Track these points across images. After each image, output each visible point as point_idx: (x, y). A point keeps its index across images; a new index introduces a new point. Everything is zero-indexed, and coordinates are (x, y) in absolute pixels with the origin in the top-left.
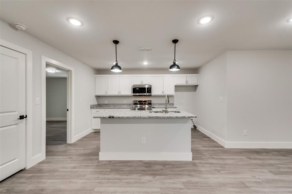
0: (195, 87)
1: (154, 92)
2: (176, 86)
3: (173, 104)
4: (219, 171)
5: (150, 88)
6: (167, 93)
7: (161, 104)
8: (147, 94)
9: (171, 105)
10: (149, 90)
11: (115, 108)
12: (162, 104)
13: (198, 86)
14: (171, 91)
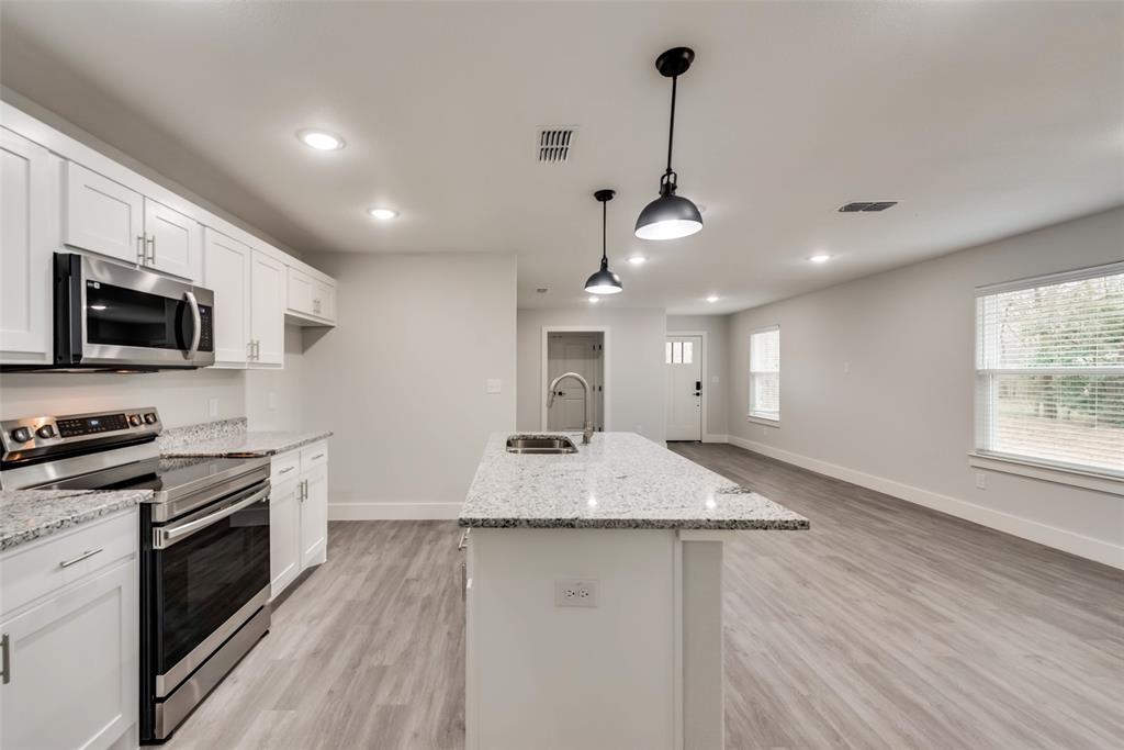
3: (243, 420)
9: (240, 425)
12: (202, 428)
13: (332, 331)
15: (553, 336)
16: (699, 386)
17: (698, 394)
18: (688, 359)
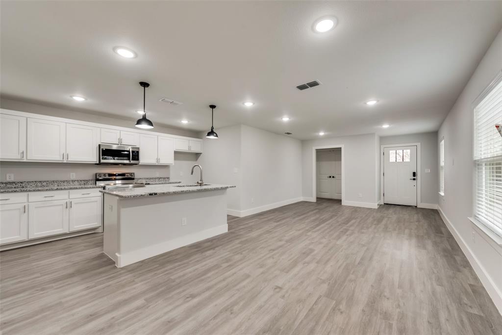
0: (197, 155)
1: (143, 160)
2: (176, 153)
3: (168, 178)
4: (251, 230)
5: (138, 152)
6: (163, 162)
7: (150, 179)
8: (132, 162)
9: (166, 179)
10: (136, 155)
11: (61, 189)
12: (152, 179)
13: (202, 155)
14: (168, 158)
15: (318, 151)
16: (414, 174)
17: (414, 179)
18: (407, 160)
